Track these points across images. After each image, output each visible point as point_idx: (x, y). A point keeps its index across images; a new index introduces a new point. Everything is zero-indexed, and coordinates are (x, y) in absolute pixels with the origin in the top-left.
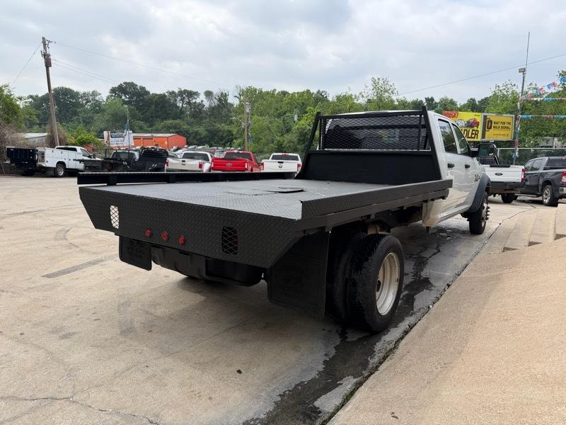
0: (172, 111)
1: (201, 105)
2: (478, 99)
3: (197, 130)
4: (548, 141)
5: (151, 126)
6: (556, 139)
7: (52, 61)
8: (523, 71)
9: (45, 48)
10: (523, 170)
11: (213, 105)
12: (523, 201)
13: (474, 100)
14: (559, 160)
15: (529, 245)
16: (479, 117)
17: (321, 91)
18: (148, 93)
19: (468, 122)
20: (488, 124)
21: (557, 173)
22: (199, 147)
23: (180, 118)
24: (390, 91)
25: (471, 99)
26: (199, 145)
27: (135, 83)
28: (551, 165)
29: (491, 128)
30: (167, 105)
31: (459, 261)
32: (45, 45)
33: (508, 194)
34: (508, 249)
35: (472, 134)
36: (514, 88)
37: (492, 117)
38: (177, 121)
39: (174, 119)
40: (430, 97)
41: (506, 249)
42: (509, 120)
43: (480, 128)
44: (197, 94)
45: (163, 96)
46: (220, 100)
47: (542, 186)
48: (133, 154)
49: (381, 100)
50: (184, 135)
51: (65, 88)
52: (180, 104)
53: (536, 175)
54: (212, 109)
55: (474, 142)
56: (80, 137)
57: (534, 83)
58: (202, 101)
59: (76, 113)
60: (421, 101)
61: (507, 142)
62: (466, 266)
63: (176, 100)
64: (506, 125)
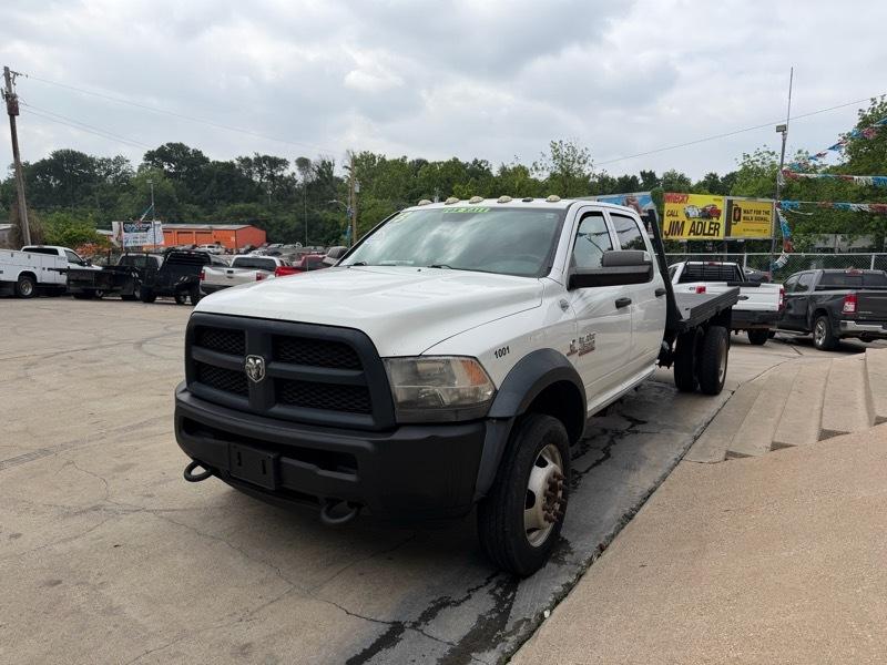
0: (243, 188)
1: (292, 179)
2: (721, 174)
3: (283, 218)
4: (826, 240)
5: (210, 212)
6: (839, 237)
7: (20, 107)
8: (782, 129)
9: (8, 85)
10: (781, 292)
11: (310, 180)
12: (784, 341)
13: (715, 176)
14: (840, 274)
15: (773, 450)
16: (720, 203)
17: (479, 160)
18: (205, 160)
19: (704, 210)
20: (734, 214)
21: (836, 296)
22: (286, 246)
23: (256, 200)
24: (581, 160)
25: (711, 174)
26: (285, 243)
27: (186, 144)
28: (827, 282)
29: (739, 220)
30: (235, 179)
31: (641, 480)
32: (8, 79)
33: (758, 330)
34: (734, 455)
35: (710, 228)
36: (773, 158)
37: (742, 202)
38: (252, 205)
39: (246, 202)
40: (647, 171)
41: (730, 455)
42: (768, 208)
43: (722, 220)
44: (284, 163)
45: (230, 166)
46: (320, 172)
47: (813, 317)
48: (156, 260)
49: (568, 174)
50: (262, 228)
51: (73, 152)
52: (256, 178)
53: (804, 299)
54: (309, 186)
55: (714, 241)
56: (68, 231)
57: (804, 151)
58: (294, 174)
59: (89, 192)
60: (634, 177)
61: (765, 241)
62: (651, 492)
63: (250, 173)
64: (762, 215)
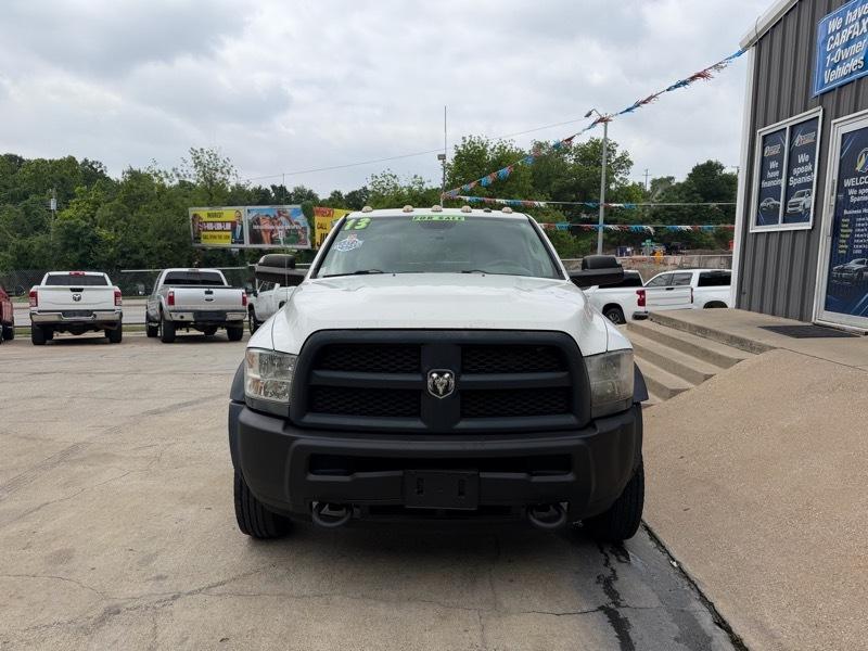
2: (345, 192)
13: (339, 193)
24: (224, 170)
25: (335, 192)
36: (395, 181)
40: (278, 185)
49: (211, 183)
